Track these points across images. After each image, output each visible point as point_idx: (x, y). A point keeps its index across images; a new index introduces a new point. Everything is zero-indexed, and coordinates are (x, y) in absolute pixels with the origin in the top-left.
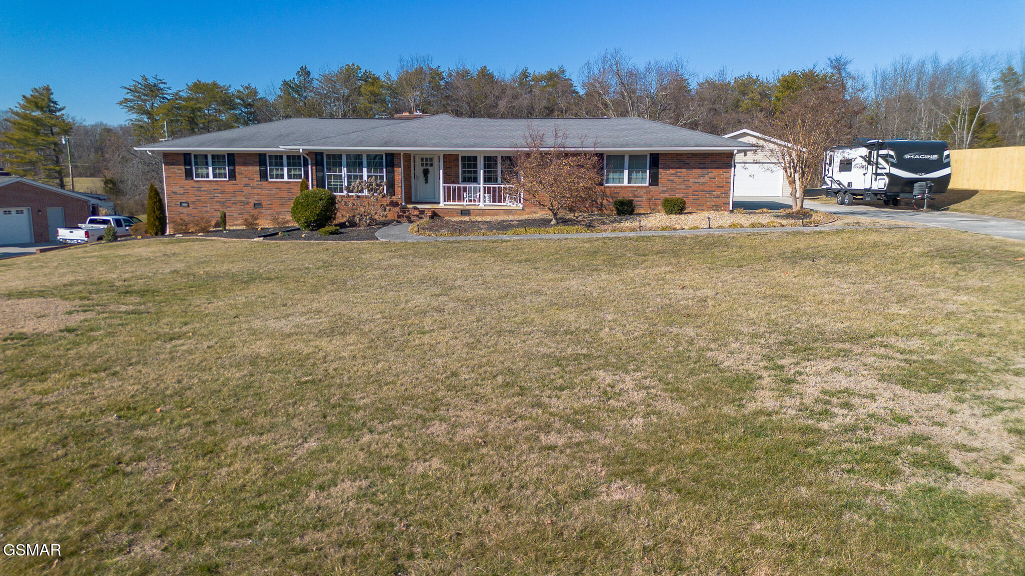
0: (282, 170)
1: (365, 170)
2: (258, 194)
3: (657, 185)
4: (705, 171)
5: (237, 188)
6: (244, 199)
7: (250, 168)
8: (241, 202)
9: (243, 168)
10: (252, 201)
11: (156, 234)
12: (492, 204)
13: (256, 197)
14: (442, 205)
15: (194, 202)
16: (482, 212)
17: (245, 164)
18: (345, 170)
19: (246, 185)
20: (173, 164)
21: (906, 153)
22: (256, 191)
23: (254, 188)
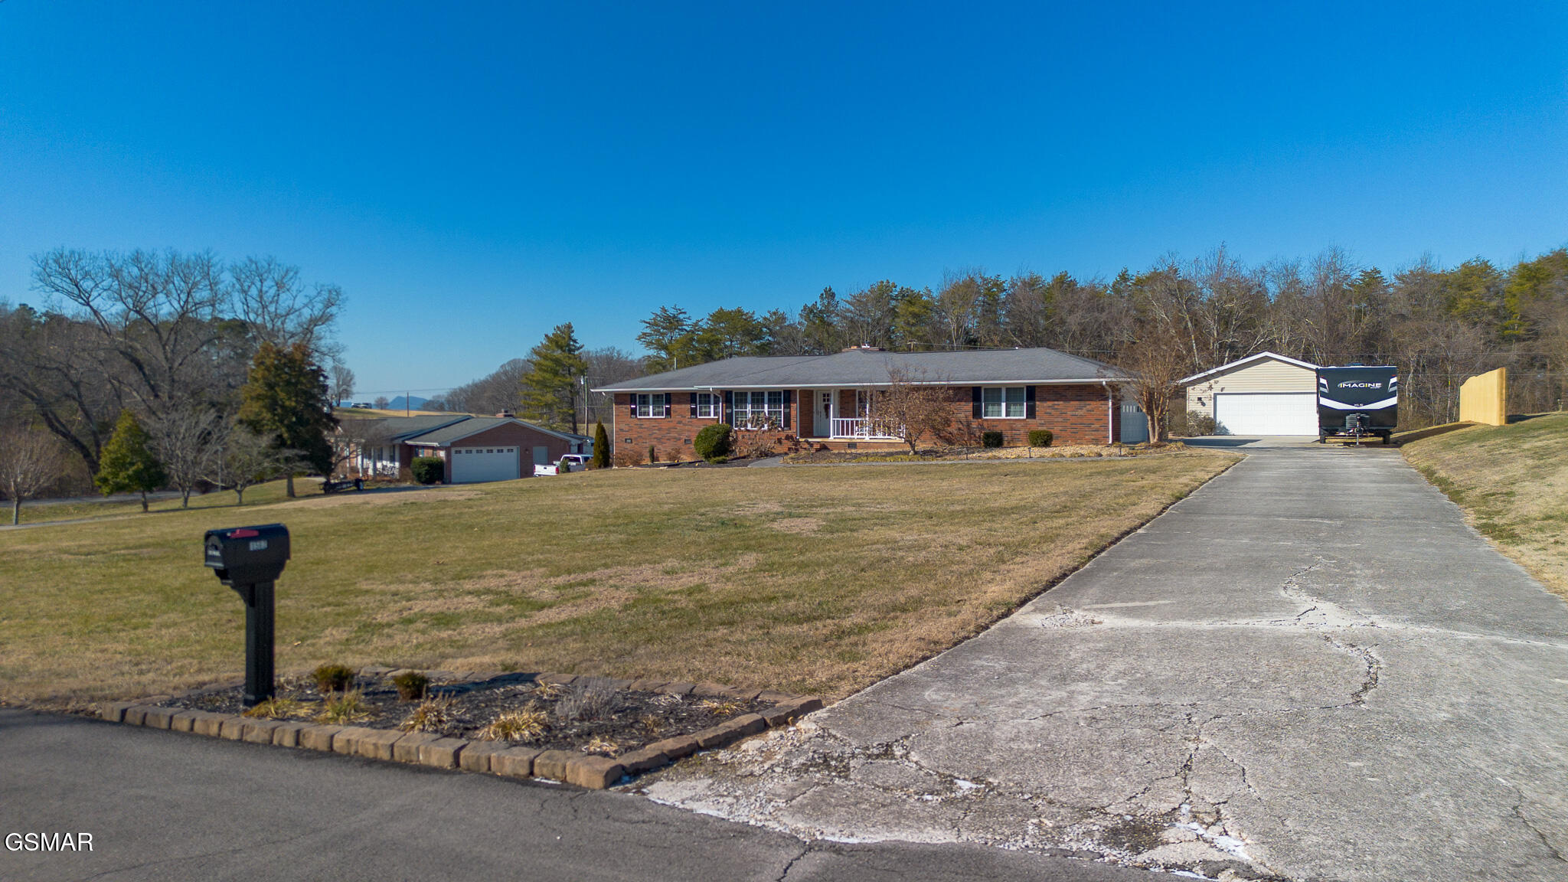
0: (710, 408)
1: (766, 406)
2: (689, 431)
3: (1035, 418)
4: (1082, 403)
5: (672, 425)
6: (676, 435)
7: (683, 406)
8: (675, 438)
9: (677, 406)
10: (684, 437)
11: (600, 467)
12: (887, 437)
13: (687, 434)
14: (831, 439)
15: (636, 438)
16: (868, 445)
17: (679, 403)
18: (749, 407)
19: (680, 422)
20: (621, 404)
21: (1342, 382)
22: (687, 428)
23: (685, 425)
